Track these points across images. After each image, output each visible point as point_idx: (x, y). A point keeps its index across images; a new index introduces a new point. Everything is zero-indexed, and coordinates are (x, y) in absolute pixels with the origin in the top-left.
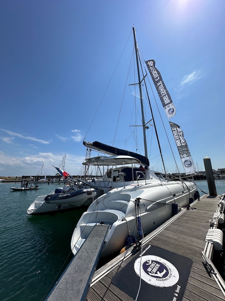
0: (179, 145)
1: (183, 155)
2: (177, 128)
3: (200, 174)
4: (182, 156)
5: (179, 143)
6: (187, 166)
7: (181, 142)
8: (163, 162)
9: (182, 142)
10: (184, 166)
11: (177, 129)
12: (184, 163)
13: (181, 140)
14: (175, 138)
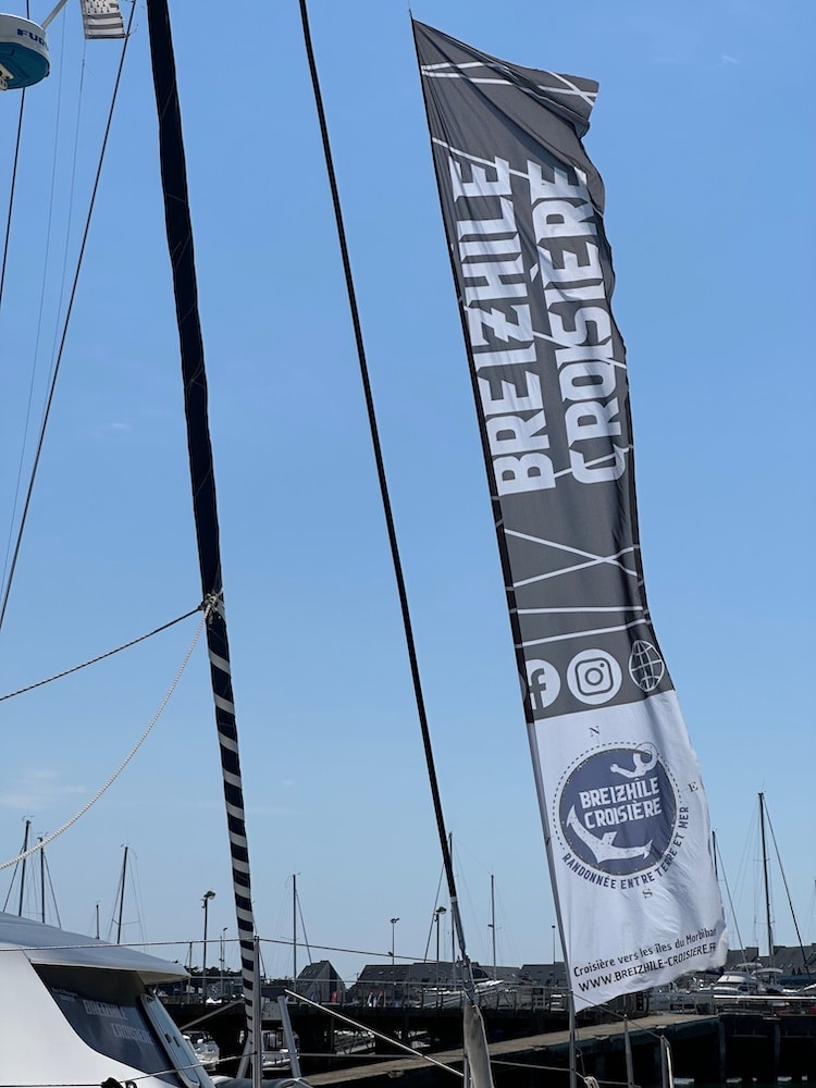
0: (523, 484)
1: (561, 658)
2: (533, 173)
3: (790, 994)
4: (550, 678)
5: (530, 435)
6: (604, 849)
7: (555, 429)
8: (230, 761)
9: (575, 433)
10: (561, 848)
11: (520, 188)
12: (569, 798)
13: (568, 391)
14: (477, 339)
